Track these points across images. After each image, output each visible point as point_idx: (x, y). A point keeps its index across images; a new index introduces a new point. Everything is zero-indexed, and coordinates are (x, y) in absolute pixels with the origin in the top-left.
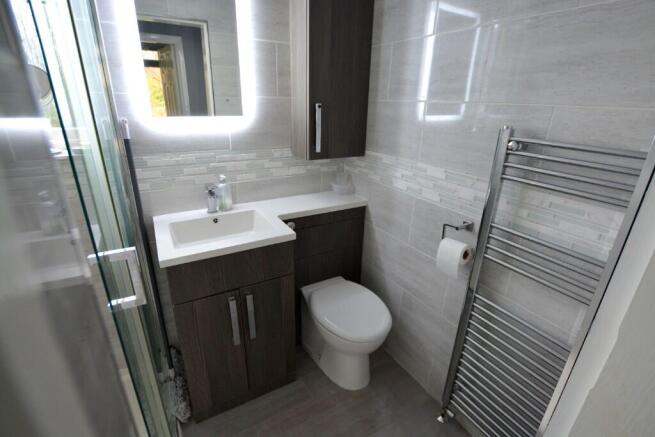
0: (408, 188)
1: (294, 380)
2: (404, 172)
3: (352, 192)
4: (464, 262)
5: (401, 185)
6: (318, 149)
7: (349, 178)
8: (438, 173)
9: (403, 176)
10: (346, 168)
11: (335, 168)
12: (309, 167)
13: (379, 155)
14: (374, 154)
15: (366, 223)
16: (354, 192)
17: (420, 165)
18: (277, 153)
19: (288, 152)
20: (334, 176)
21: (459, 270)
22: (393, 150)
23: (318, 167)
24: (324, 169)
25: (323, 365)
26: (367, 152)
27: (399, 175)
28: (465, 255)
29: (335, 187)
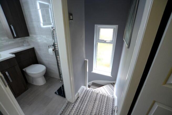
0: (41, 41)
1: (28, 89)
2: (39, 38)
3: (29, 45)
4: (53, 51)
5: (39, 41)
6: (15, 36)
7: (28, 42)
8: (44, 37)
9: (39, 39)
10: (26, 40)
11: (23, 40)
12: (15, 41)
13: (33, 35)
14: (31, 35)
15: (35, 51)
16: (30, 45)
17: (41, 36)
18: (3, 39)
19: (6, 38)
20: (23, 42)
21: (53, 53)
22: (35, 34)
23: (18, 40)
24: (20, 41)
25: (35, 84)
26: (30, 35)
27: (38, 39)
28: (53, 50)
29: (25, 45)
